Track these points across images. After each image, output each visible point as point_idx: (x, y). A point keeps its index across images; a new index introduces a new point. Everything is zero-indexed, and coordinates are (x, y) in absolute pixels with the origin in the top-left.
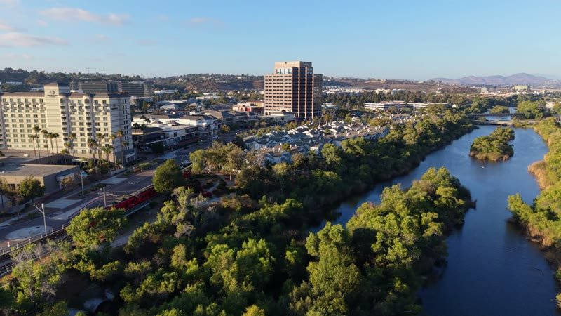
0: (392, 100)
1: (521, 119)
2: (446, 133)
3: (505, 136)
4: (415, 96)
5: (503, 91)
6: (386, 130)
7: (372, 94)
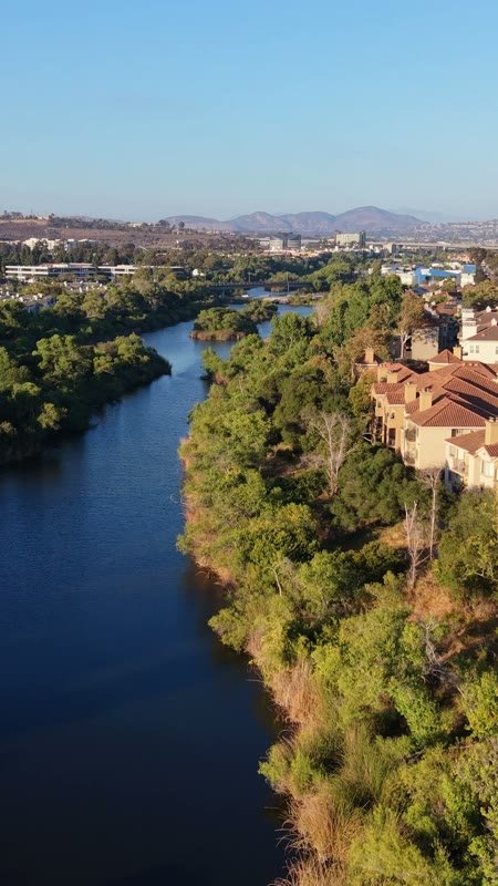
0: (67, 261)
1: (306, 293)
2: (160, 308)
3: (260, 313)
4: (116, 252)
5: (310, 247)
6: (53, 301)
7: (18, 247)
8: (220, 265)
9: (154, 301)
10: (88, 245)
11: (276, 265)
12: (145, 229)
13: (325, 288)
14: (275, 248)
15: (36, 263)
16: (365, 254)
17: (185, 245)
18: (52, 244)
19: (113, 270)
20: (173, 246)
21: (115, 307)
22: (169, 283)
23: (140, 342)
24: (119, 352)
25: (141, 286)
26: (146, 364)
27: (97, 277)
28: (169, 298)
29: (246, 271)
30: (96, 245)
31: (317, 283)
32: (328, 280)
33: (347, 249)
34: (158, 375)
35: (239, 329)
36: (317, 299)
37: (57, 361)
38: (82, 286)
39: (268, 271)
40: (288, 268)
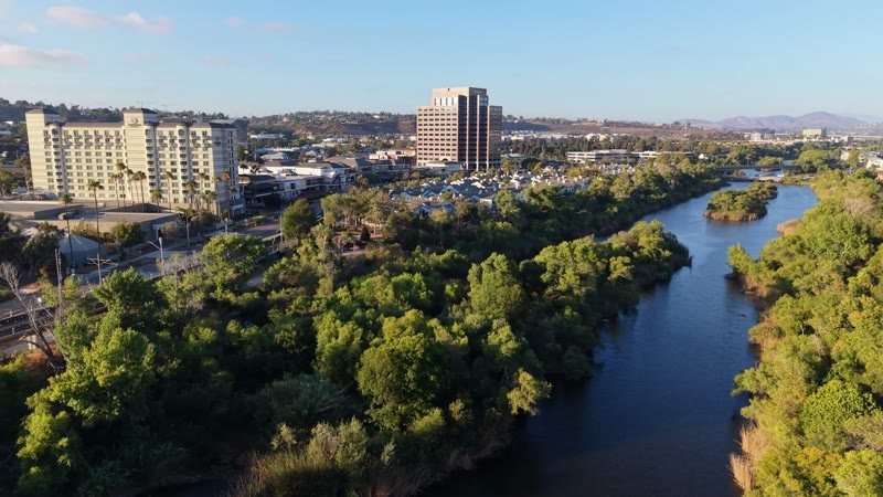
0: (610, 148)
1: (796, 174)
2: (677, 187)
3: (764, 193)
4: (645, 142)
5: (784, 138)
6: (589, 182)
7: (580, 140)
8: (720, 151)
9: (673, 181)
10: (626, 138)
11: (761, 152)
12: (665, 128)
13: (813, 170)
14: (756, 139)
15: (589, 150)
16: (828, 143)
17: (691, 137)
18: (602, 137)
19: (641, 154)
20: (683, 138)
21: (640, 187)
22: (684, 166)
23: (661, 229)
24: (640, 244)
25: (662, 169)
26: (667, 259)
27: (629, 160)
28: (684, 179)
29: (740, 155)
30: (631, 138)
31: (806, 167)
32: (815, 164)
33: (814, 140)
34: (677, 268)
35: (751, 211)
36: (807, 180)
37: (564, 272)
38: (616, 169)
39: (757, 155)
40: (772, 154)
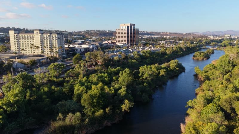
0: (170, 40)
1: (220, 47)
2: (186, 51)
3: (210, 52)
4: (179, 38)
5: (219, 37)
7: (162, 38)
8: (200, 41)
9: (184, 49)
10: (175, 37)
11: (212, 41)
12: (186, 35)
13: (225, 46)
14: (212, 37)
16: (231, 39)
17: (193, 37)
18: (168, 37)
19: (178, 42)
20: (191, 37)
21: (175, 50)
22: (188, 45)
23: (178, 62)
24: (170, 66)
25: (182, 46)
27: (174, 43)
28: (188, 49)
29: (206, 42)
31: (223, 45)
32: (226, 44)
33: (227, 38)
35: (205, 57)
36: (223, 49)
37: (145, 74)
39: (211, 42)
40: (215, 41)
